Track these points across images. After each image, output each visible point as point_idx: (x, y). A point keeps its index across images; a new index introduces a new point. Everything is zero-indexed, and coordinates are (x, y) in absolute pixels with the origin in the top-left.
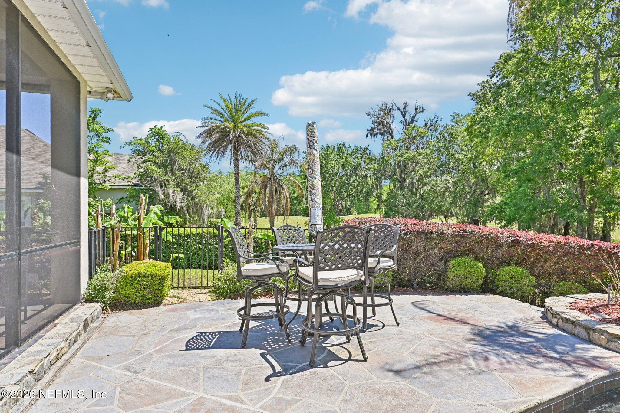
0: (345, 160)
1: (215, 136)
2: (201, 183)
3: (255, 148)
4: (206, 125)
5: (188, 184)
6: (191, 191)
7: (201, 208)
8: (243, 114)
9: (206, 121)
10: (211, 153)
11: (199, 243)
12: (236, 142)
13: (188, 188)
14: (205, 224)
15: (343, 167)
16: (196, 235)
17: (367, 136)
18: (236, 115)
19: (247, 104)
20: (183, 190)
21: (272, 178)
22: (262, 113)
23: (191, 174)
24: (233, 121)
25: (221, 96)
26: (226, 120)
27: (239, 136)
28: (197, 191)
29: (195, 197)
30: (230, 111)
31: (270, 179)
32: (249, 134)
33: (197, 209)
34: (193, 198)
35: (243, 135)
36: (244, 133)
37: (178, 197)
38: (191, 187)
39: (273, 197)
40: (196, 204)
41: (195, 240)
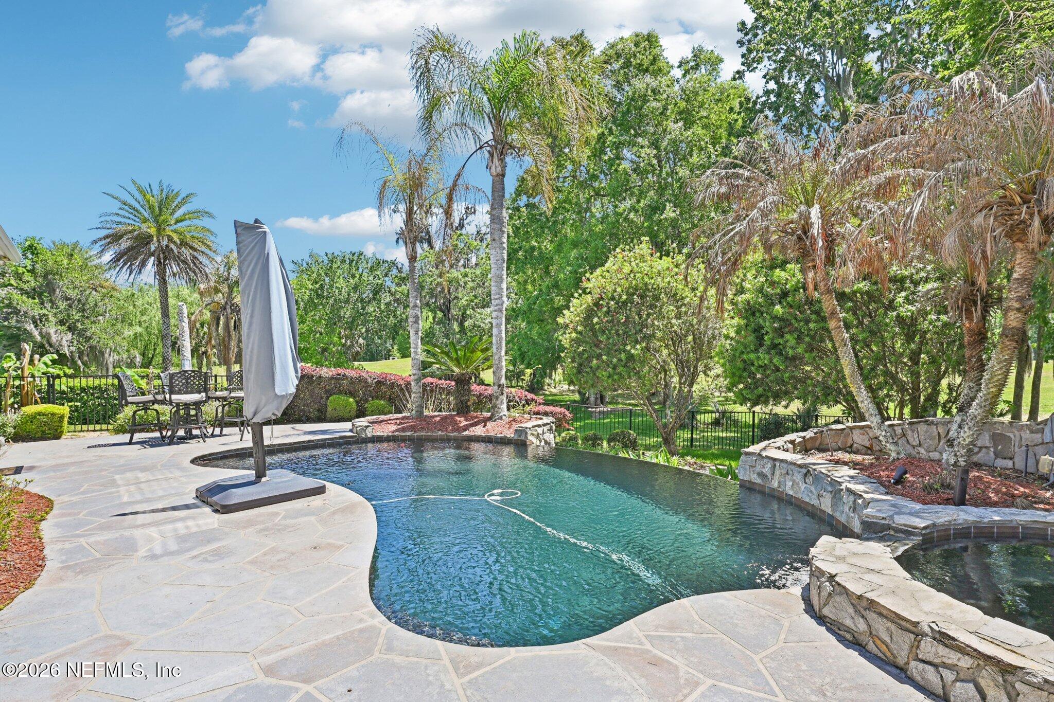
0: (360, 279)
1: (124, 244)
2: (100, 318)
3: (194, 264)
4: (108, 226)
5: (78, 321)
6: (85, 330)
7: (103, 354)
8: (172, 214)
9: (108, 218)
10: (118, 269)
11: (98, 398)
12: (161, 256)
13: (79, 325)
14: (110, 374)
15: (356, 288)
16: (94, 388)
17: (397, 242)
18: (160, 215)
19: (179, 199)
20: (71, 329)
21: (228, 307)
22: (207, 213)
23: (84, 305)
24: (157, 221)
25: (134, 182)
26: (145, 221)
27: (167, 246)
28: (94, 328)
29: (91, 338)
30: (151, 208)
31: (225, 309)
32: (184, 244)
33: (96, 355)
34: (88, 339)
35: (172, 246)
36: (175, 243)
37: (64, 339)
38: (83, 324)
39: (229, 336)
40: (92, 348)
41: (92, 394)
